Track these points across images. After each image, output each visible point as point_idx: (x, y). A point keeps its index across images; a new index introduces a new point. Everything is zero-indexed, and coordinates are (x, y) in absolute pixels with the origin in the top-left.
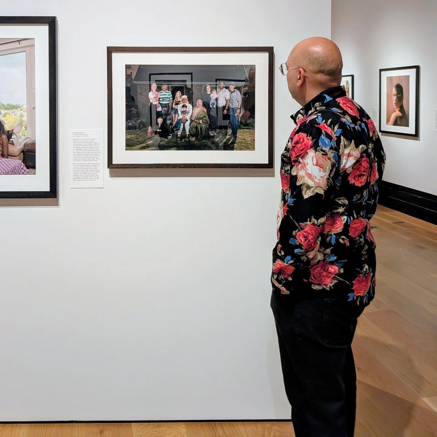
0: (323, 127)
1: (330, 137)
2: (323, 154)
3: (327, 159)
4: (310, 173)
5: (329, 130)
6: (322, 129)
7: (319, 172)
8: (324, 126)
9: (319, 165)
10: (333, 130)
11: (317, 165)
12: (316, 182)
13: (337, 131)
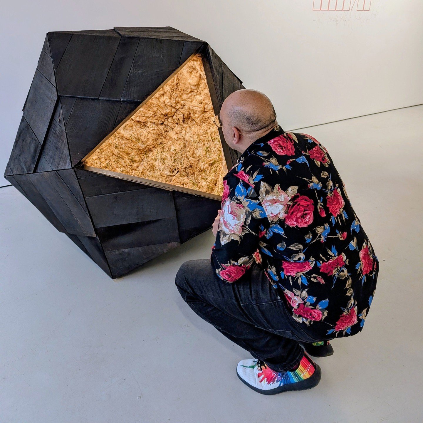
0: (241, 176)
1: (246, 186)
2: (237, 203)
3: (241, 208)
4: (226, 221)
5: (247, 178)
6: (239, 177)
7: (233, 220)
8: (242, 174)
9: (233, 213)
10: (251, 177)
11: (231, 213)
12: (230, 230)
13: (255, 178)
